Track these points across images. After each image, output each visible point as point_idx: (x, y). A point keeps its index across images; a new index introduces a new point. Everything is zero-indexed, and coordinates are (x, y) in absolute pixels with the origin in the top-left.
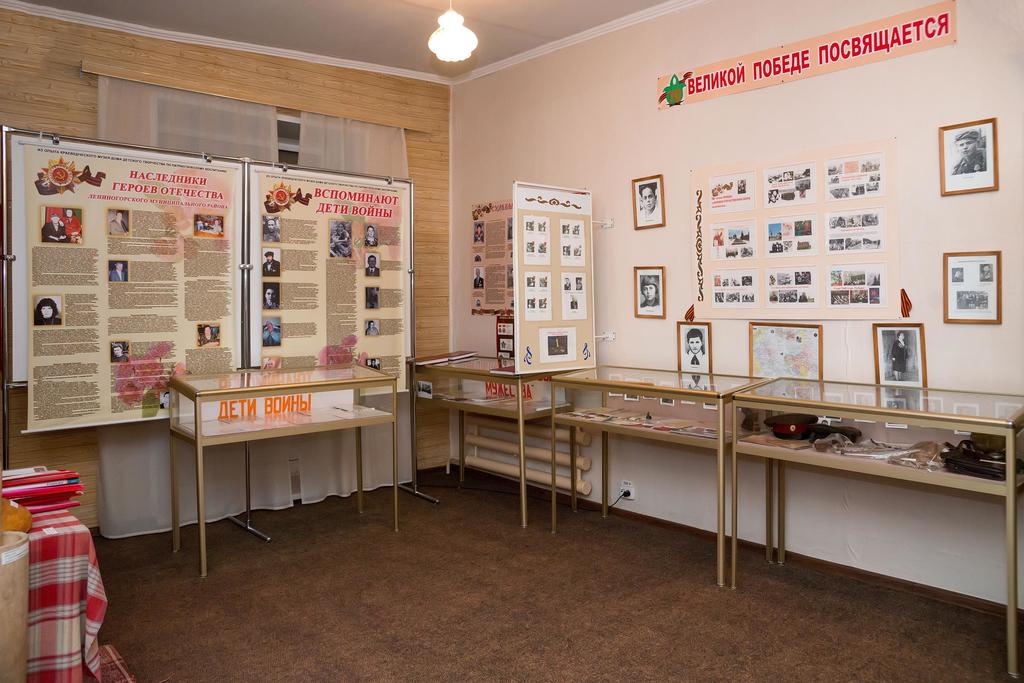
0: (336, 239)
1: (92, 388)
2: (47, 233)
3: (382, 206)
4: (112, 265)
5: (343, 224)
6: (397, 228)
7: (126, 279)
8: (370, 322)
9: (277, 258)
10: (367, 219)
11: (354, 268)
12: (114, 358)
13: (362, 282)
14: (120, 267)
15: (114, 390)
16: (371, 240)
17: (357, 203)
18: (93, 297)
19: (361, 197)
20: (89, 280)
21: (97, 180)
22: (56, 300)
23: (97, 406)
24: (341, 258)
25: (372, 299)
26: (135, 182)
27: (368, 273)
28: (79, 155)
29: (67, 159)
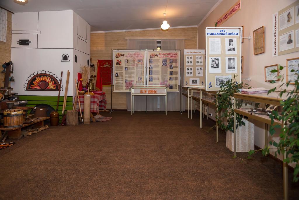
0: (163, 62)
1: (122, 86)
2: (117, 64)
3: (174, 55)
4: (125, 68)
5: (165, 60)
6: (177, 60)
7: (127, 70)
8: (171, 78)
9: (152, 66)
10: (170, 58)
11: (167, 68)
12: (125, 82)
13: (169, 70)
14: (126, 68)
15: (125, 87)
16: (171, 62)
17: (168, 55)
18: (123, 73)
19: (169, 54)
20: (122, 70)
21: (123, 56)
22: (118, 73)
23: (123, 89)
24: (165, 66)
25: (171, 73)
26: (128, 55)
27: (170, 68)
28: (121, 52)
29: (119, 53)
